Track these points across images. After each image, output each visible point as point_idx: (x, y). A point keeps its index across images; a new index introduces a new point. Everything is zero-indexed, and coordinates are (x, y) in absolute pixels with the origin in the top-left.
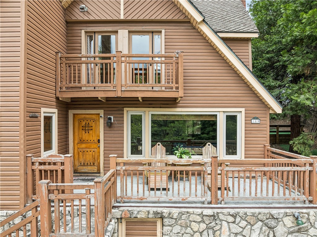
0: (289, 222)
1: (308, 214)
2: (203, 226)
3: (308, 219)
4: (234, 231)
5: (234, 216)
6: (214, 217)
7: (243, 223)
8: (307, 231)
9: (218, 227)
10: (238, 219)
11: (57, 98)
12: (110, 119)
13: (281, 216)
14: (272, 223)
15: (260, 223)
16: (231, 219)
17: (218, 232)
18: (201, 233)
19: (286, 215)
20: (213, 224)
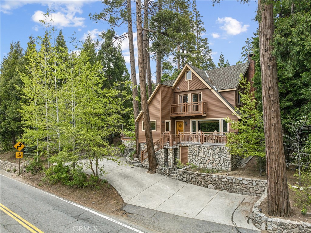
0: (218, 149)
1: (223, 147)
2: (197, 149)
3: (223, 148)
4: (204, 151)
5: (205, 147)
6: (200, 147)
7: (207, 149)
8: (223, 152)
9: (201, 150)
10: (205, 148)
11: (171, 117)
12: (186, 123)
13: (216, 147)
14: (214, 149)
15: (211, 149)
16: (204, 148)
17: (201, 151)
18: (197, 151)
19: (217, 147)
20: (199, 149)
